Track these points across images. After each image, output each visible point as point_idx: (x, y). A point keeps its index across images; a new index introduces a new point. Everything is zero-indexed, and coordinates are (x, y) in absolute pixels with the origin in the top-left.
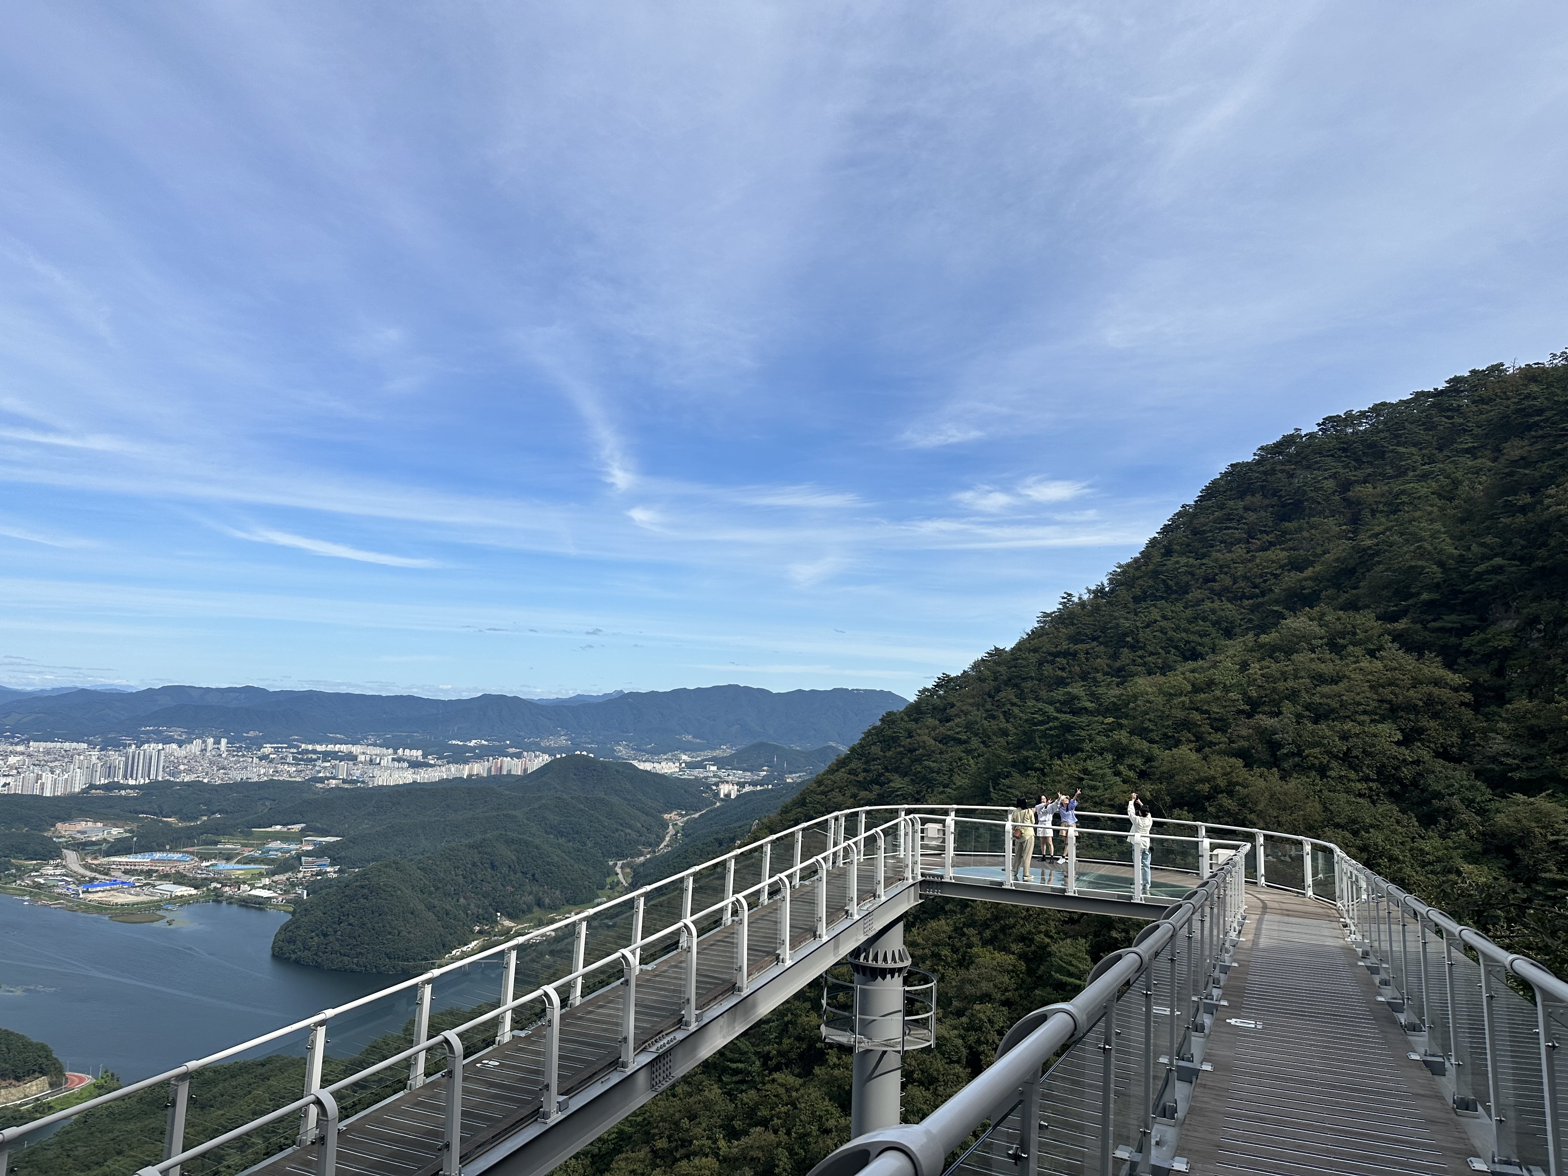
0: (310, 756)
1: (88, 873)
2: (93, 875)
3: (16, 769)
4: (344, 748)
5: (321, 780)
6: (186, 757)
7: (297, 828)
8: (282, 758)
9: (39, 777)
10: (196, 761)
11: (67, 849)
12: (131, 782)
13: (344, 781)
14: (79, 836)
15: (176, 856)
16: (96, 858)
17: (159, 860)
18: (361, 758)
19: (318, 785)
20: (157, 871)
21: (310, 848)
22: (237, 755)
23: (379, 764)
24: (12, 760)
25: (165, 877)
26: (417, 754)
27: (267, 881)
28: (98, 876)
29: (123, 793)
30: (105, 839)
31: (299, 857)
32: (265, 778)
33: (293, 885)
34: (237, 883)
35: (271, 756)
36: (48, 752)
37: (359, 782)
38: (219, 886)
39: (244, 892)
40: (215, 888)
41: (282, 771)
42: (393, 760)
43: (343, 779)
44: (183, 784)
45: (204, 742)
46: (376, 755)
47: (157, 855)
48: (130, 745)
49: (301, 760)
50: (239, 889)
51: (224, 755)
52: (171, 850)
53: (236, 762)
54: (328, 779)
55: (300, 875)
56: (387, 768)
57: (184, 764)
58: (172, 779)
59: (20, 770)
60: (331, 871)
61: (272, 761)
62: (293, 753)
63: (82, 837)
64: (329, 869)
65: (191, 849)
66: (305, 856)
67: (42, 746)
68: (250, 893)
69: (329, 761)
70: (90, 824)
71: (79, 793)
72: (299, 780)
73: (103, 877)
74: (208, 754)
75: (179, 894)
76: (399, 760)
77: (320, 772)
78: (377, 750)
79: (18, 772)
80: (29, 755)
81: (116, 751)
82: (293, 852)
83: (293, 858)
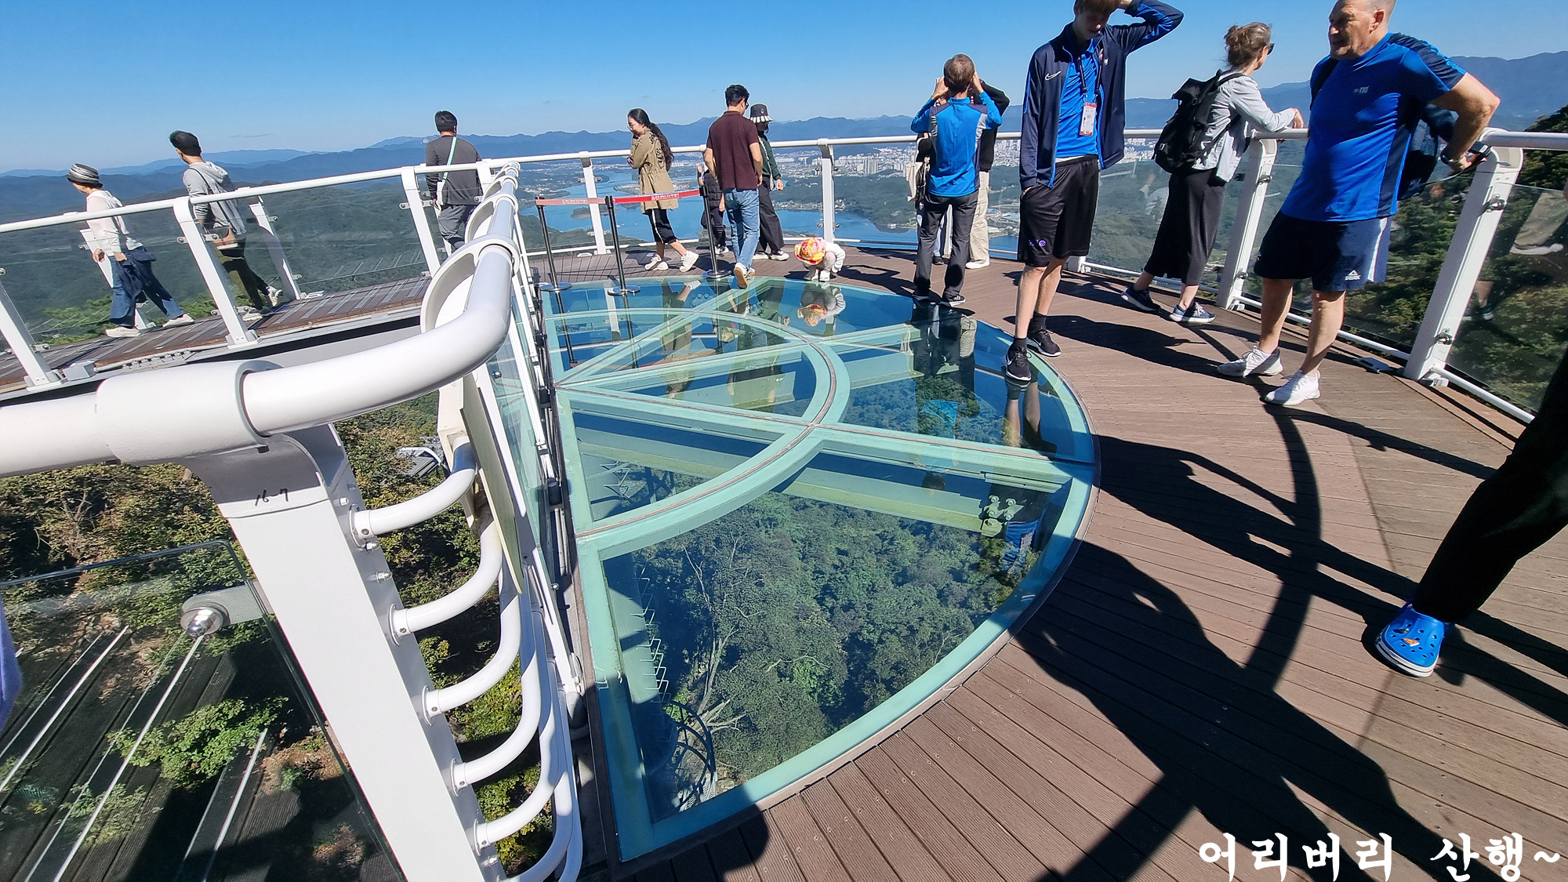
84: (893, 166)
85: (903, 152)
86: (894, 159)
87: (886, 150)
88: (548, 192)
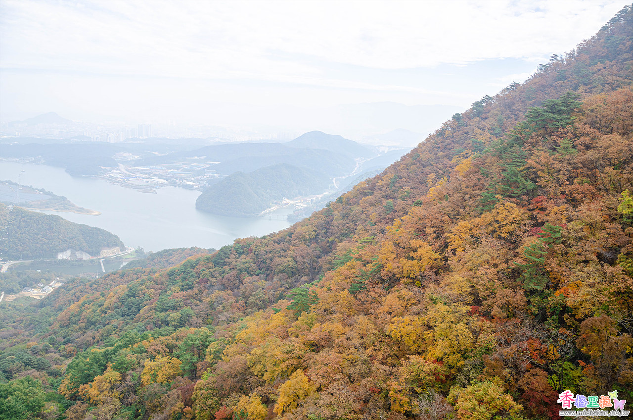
1: (128, 173)
5: (212, 138)
6: (161, 128)
7: (203, 158)
8: (197, 129)
9: (108, 135)
10: (164, 130)
11: (120, 163)
12: (141, 138)
13: (221, 139)
15: (159, 167)
16: (130, 167)
17: (152, 169)
19: (211, 140)
20: (152, 173)
21: (208, 166)
25: (155, 175)
27: (193, 179)
28: (131, 174)
29: (138, 142)
30: (133, 160)
31: (204, 169)
32: (191, 137)
33: (203, 181)
34: (181, 179)
37: (227, 140)
38: (175, 180)
39: (184, 182)
41: (197, 134)
44: (159, 138)
47: (152, 167)
50: (182, 181)
52: (157, 165)
54: (215, 138)
55: (205, 177)
57: (160, 131)
58: (156, 136)
59: (102, 132)
63: (125, 158)
64: (216, 175)
65: (164, 165)
66: (207, 169)
68: (186, 183)
70: (127, 154)
71: (123, 142)
72: (203, 138)
73: (133, 174)
75: (160, 182)
82: (202, 167)
83: (202, 170)
84: (83, 133)
86: (84, 128)
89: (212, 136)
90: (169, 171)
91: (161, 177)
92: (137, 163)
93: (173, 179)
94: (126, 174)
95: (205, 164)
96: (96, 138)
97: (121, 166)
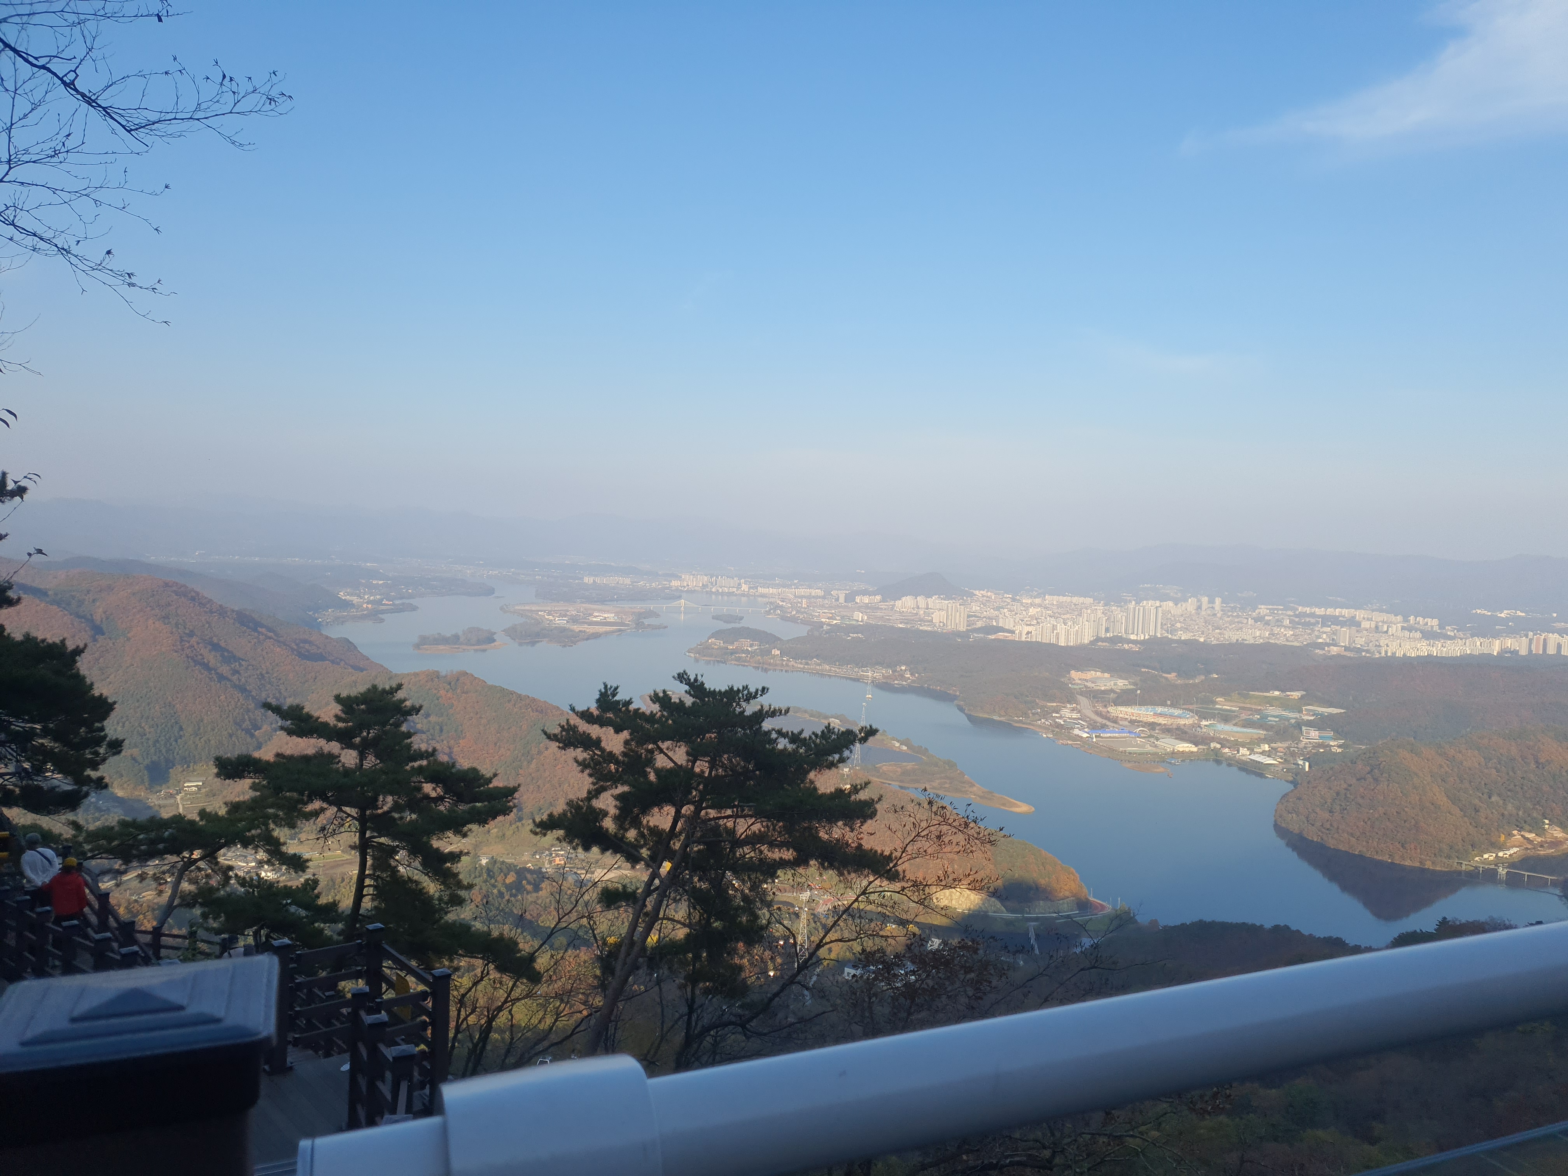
0: (1307, 620)
1: (1099, 719)
2: (1104, 721)
3: (1036, 619)
4: (1346, 612)
5: (1321, 646)
6: (1182, 615)
7: (1296, 695)
8: (1278, 621)
9: (1054, 628)
10: (1192, 620)
11: (1081, 695)
12: (1133, 637)
13: (1347, 649)
14: (1089, 684)
15: (1177, 712)
16: (1105, 706)
17: (1161, 715)
18: (1365, 624)
19: (1317, 651)
20: (1160, 724)
21: (1311, 718)
22: (1232, 616)
23: (1386, 632)
24: (1032, 611)
25: (1167, 730)
26: (1433, 623)
27: (1266, 747)
28: (1108, 723)
29: (1126, 646)
30: (1112, 691)
31: (1299, 725)
32: (1261, 641)
33: (1293, 754)
34: (1236, 745)
35: (1267, 618)
36: (1060, 605)
37: (1364, 651)
38: (1218, 746)
39: (1243, 755)
40: (1215, 747)
41: (1278, 634)
42: (1403, 628)
43: (1345, 647)
44: (1179, 641)
45: (1199, 601)
46: (1383, 622)
47: (1159, 709)
48: (1130, 601)
49: (1299, 623)
50: (1238, 752)
51: (1219, 615)
52: (1173, 706)
53: (1231, 623)
54: (1328, 645)
55: (1301, 745)
56: (1398, 638)
57: (1180, 622)
58: (1170, 636)
59: (1039, 620)
60: (1335, 746)
61: (1267, 623)
62: (1289, 616)
63: (1093, 685)
64: (1332, 743)
65: (1191, 707)
66: (1306, 725)
67: (1055, 599)
68: (1250, 757)
69: (1329, 626)
70: (1099, 674)
71: (1088, 644)
72: (1296, 644)
73: (1113, 725)
74: (1203, 613)
75: (1181, 750)
76: (1410, 629)
77: (1319, 637)
78: (1384, 617)
79: (1038, 622)
80: (1046, 608)
81: (1118, 606)
82: (1293, 721)
83: (1293, 726)
84: (997, 622)
85: (1014, 600)
86: (998, 609)
87: (984, 593)
88: (379, 602)
89: (1320, 640)
90: (1204, 723)
91: (1181, 734)
92: (1125, 698)
93: (1213, 745)
94: (1095, 722)
95: (1300, 711)
96: (1028, 633)
97: (1084, 701)
